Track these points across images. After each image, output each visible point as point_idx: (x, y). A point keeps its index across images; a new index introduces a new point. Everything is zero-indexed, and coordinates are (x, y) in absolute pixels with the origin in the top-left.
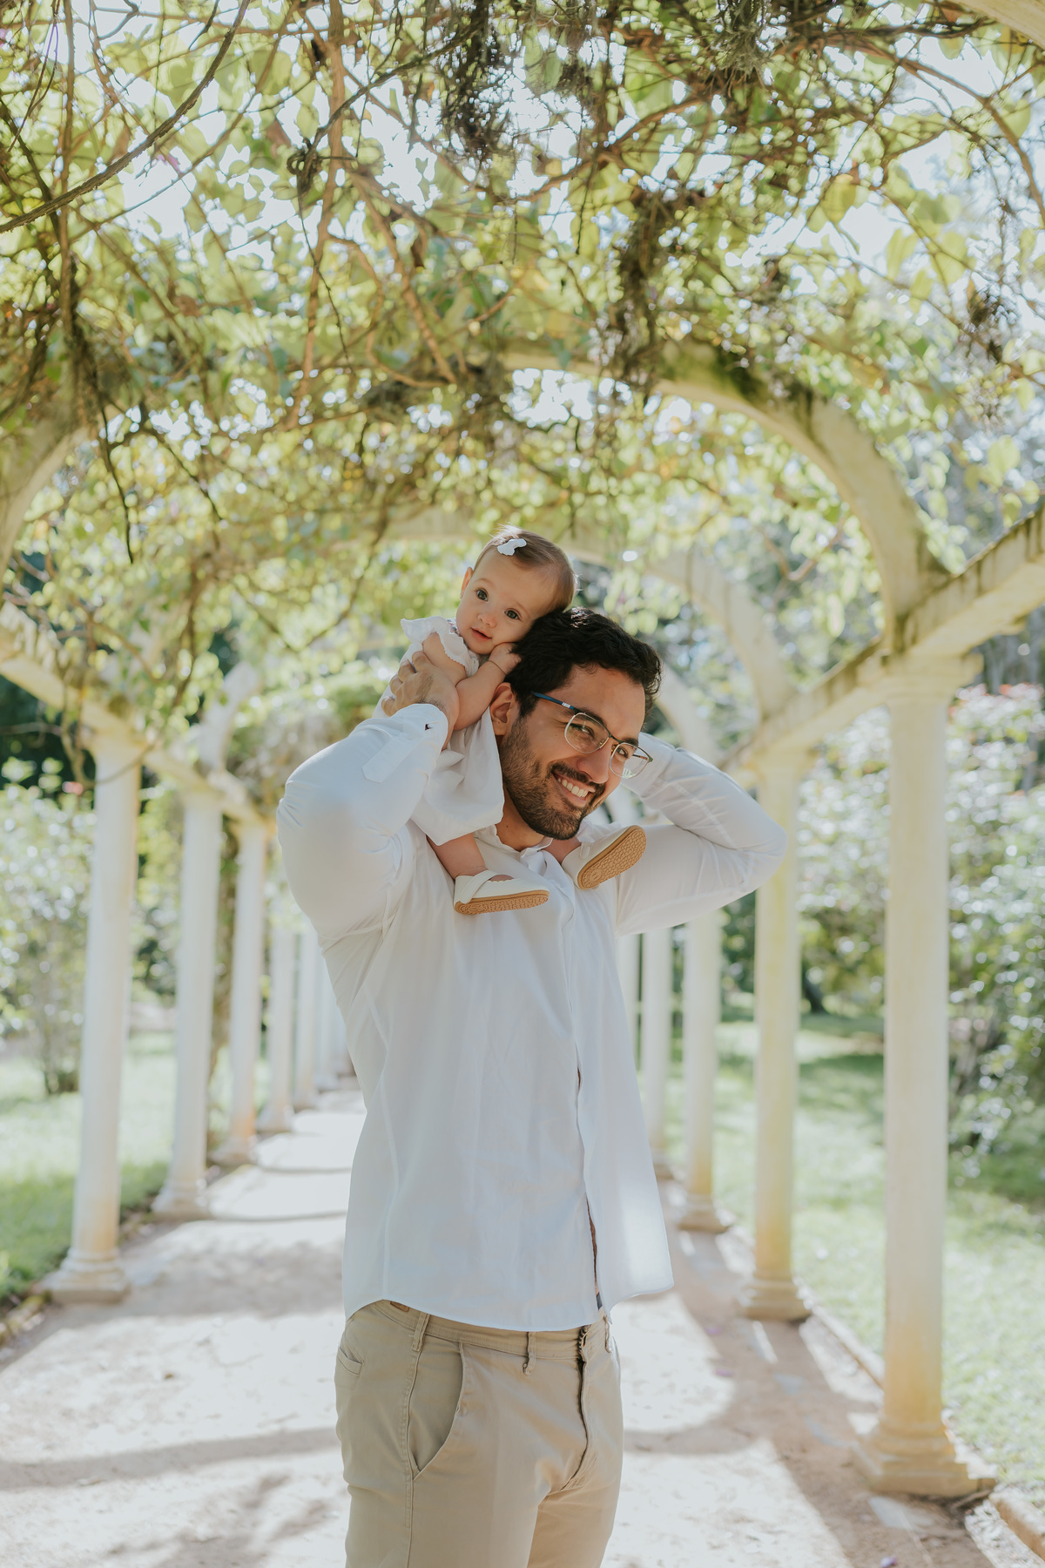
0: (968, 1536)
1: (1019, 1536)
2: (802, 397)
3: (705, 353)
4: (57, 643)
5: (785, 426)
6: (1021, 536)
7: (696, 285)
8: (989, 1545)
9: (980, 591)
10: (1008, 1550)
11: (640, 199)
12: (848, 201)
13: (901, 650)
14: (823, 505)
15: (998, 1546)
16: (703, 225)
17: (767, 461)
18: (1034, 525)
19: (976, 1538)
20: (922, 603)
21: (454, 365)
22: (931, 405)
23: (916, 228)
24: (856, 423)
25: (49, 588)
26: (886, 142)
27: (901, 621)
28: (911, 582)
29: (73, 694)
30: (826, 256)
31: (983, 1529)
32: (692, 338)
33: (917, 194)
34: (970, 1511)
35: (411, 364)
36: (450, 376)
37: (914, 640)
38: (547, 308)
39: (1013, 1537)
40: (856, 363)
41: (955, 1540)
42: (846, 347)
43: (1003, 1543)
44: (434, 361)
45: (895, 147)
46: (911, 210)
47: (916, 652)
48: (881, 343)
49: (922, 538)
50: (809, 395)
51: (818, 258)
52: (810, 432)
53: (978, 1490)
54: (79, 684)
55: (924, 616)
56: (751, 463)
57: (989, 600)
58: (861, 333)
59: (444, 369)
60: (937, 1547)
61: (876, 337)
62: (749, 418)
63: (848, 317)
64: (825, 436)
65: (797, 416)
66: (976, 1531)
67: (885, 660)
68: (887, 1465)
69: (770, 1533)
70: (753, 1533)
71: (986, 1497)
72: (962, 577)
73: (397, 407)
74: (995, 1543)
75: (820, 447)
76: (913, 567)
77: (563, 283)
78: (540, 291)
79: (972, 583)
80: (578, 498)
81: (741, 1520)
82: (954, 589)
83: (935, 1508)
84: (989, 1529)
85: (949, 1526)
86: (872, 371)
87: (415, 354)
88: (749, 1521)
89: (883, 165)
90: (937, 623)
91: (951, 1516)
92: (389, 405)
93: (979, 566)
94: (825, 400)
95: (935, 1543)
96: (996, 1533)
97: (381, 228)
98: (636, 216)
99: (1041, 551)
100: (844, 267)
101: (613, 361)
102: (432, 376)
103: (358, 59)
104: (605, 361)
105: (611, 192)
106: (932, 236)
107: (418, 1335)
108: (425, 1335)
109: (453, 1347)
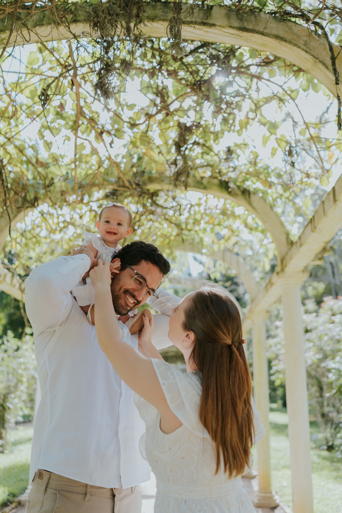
2: (247, 194)
3: (216, 181)
4: (20, 281)
5: (241, 200)
6: (310, 225)
7: (206, 157)
9: (301, 245)
11: (179, 125)
12: (247, 123)
13: (283, 270)
14: (260, 228)
16: (202, 135)
17: (241, 217)
18: (313, 220)
20: (287, 254)
21: (130, 183)
22: (285, 191)
23: (270, 132)
24: (265, 200)
25: (17, 263)
26: (256, 105)
27: (282, 260)
28: (285, 248)
30: (245, 145)
32: (212, 177)
33: (268, 121)
35: (116, 182)
36: (130, 186)
37: (286, 266)
38: (155, 162)
40: (261, 180)
42: (257, 175)
44: (123, 182)
45: (258, 106)
46: (267, 126)
47: (287, 270)
48: (268, 173)
49: (288, 234)
50: (249, 192)
51: (243, 146)
52: (250, 203)
55: (288, 257)
56: (238, 218)
57: (304, 248)
58: (262, 170)
59: (127, 184)
61: (266, 171)
62: (232, 201)
63: (255, 164)
64: (255, 204)
65: (246, 199)
67: (278, 273)
72: (296, 242)
75: (254, 208)
76: (286, 243)
77: (159, 153)
78: (153, 157)
79: (299, 243)
82: (294, 246)
86: (265, 182)
87: (117, 179)
89: (255, 112)
90: (291, 258)
93: (300, 237)
94: (254, 194)
97: (99, 137)
98: (178, 130)
99: (315, 228)
100: (251, 148)
101: (174, 174)
102: (124, 186)
103: (85, 84)
104: (172, 175)
105: (171, 124)
106: (275, 134)
107: (44, 488)
108: (46, 488)
109: (55, 491)
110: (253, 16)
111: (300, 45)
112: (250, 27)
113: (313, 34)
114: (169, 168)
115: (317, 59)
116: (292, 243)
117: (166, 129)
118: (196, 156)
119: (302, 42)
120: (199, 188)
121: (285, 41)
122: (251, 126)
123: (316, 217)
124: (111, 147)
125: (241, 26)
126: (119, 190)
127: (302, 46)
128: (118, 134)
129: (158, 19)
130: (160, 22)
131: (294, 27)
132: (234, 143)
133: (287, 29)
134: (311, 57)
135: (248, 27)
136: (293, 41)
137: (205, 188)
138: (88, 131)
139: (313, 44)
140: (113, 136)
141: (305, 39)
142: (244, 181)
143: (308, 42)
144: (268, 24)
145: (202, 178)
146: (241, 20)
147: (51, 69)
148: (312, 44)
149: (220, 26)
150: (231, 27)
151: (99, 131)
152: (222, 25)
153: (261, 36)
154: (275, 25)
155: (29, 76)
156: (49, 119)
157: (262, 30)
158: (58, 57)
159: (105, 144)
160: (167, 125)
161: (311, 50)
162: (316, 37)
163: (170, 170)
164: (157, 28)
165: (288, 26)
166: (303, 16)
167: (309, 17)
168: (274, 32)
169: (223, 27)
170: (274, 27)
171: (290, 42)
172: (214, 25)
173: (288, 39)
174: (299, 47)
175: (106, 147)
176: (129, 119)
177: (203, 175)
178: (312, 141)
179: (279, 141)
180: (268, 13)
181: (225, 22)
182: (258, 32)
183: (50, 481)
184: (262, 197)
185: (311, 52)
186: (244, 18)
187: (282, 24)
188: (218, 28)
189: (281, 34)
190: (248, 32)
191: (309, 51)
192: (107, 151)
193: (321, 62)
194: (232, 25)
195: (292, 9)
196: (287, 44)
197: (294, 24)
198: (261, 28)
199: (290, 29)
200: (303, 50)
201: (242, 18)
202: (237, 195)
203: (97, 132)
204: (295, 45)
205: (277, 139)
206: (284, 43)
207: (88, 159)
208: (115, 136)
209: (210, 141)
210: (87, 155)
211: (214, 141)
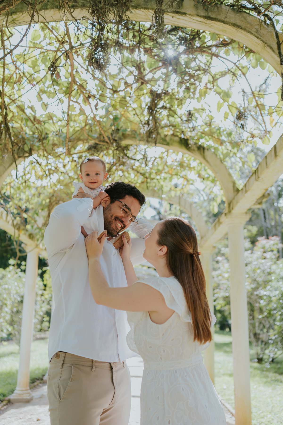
2: (202, 149)
3: (176, 139)
4: (13, 218)
5: (197, 155)
6: (254, 175)
7: (171, 119)
9: (246, 191)
11: (152, 92)
12: (206, 93)
13: (230, 212)
14: (211, 178)
16: (170, 100)
17: (196, 168)
18: (257, 171)
20: (234, 199)
21: (109, 138)
22: (233, 148)
23: (223, 100)
24: (216, 155)
25: (11, 203)
26: (213, 78)
27: (229, 204)
28: (231, 194)
29: (17, 231)
30: (203, 109)
32: (173, 135)
33: (222, 91)
35: (97, 138)
36: (108, 141)
37: (233, 209)
38: (131, 122)
40: (214, 139)
42: (211, 134)
44: (104, 137)
45: (215, 79)
46: (221, 95)
47: (233, 211)
48: (220, 133)
49: (234, 183)
50: (204, 149)
51: (201, 110)
52: (204, 158)
54: (19, 229)
55: (234, 202)
56: (193, 169)
57: (249, 193)
58: (215, 130)
59: (107, 139)
61: (218, 131)
62: (189, 155)
63: (210, 125)
64: (208, 158)
65: (201, 154)
67: (226, 214)
72: (242, 189)
73: (95, 150)
75: (207, 161)
76: (232, 191)
77: (134, 115)
78: (129, 117)
79: (244, 190)
80: (149, 180)
82: (240, 193)
86: (218, 140)
87: (99, 135)
89: (213, 83)
90: (237, 202)
92: (93, 149)
93: (245, 185)
94: (208, 149)
97: (87, 101)
98: (151, 96)
99: (259, 177)
100: (208, 112)
101: (147, 132)
102: (104, 141)
103: (78, 57)
104: (145, 132)
105: (145, 91)
106: (228, 102)
107: (61, 364)
108: (63, 363)
109: (70, 365)
110: (216, 7)
111: (253, 32)
112: (214, 16)
113: (263, 23)
114: (142, 127)
115: (266, 43)
116: (238, 191)
117: (140, 95)
118: (163, 118)
119: (255, 30)
120: (163, 144)
121: (241, 28)
122: (208, 95)
123: (259, 169)
124: (96, 109)
125: (207, 15)
126: (100, 144)
127: (254, 33)
128: (102, 99)
129: (140, 7)
130: (142, 10)
131: (248, 17)
132: (193, 108)
133: (242, 19)
134: (261, 42)
135: (212, 16)
136: (247, 29)
137: (168, 144)
138: (78, 95)
139: (263, 31)
140: (98, 100)
141: (257, 27)
142: (198, 139)
143: (259, 30)
144: (228, 14)
145: (166, 136)
146: (206, 10)
147: (50, 44)
148: (261, 31)
149: (189, 15)
150: (198, 15)
151: (87, 96)
152: (191, 14)
153: (222, 24)
154: (233, 16)
155: (32, 49)
156: (46, 85)
157: (223, 19)
158: (56, 34)
159: (90, 106)
160: (142, 92)
161: (261, 36)
162: (265, 26)
163: (144, 129)
164: (139, 14)
165: (243, 17)
166: (256, 9)
167: (260, 10)
168: (232, 21)
169: (192, 15)
170: (233, 17)
171: (245, 30)
172: (185, 14)
173: (243, 27)
174: (252, 34)
175: (91, 109)
176: (112, 86)
177: (166, 133)
178: (258, 108)
179: (230, 107)
180: (228, 5)
181: (193, 11)
182: (220, 21)
183: (65, 359)
184: (214, 153)
185: (261, 38)
186: (209, 9)
187: (239, 14)
188: (188, 16)
189: (238, 22)
190: (212, 20)
191: (259, 37)
192: (92, 112)
193: (269, 46)
194: (200, 14)
195: (247, 3)
196: (243, 31)
197: (248, 15)
198: (222, 17)
199: (245, 19)
200: (255, 36)
201: (208, 9)
202: (194, 150)
203: (85, 96)
204: (249, 32)
205: (229, 106)
206: (240, 30)
207: (77, 118)
208: (100, 100)
209: (175, 106)
210: (76, 115)
211: (178, 106)
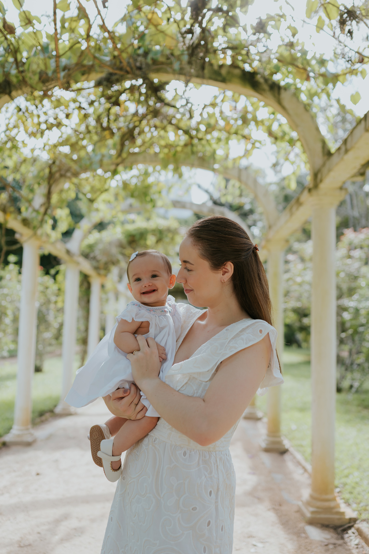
0: (345, 543)
1: (366, 543)
2: (276, 89)
3: (237, 72)
5: (269, 97)
8: (353, 547)
10: (361, 549)
13: (316, 185)
15: (357, 548)
19: (349, 544)
20: (324, 165)
27: (316, 174)
28: (319, 159)
30: (281, 16)
31: (351, 540)
32: (232, 66)
34: (346, 532)
36: (129, 69)
37: (321, 181)
38: (163, 33)
39: (364, 544)
40: (297, 70)
41: (340, 545)
42: (291, 62)
43: (359, 546)
44: (121, 62)
47: (322, 186)
49: (325, 142)
50: (279, 88)
51: (278, 18)
52: (279, 102)
53: (349, 523)
55: (325, 170)
57: (350, 155)
58: (299, 55)
59: (126, 66)
60: (332, 549)
64: (286, 103)
65: (274, 96)
66: (348, 541)
67: (309, 190)
68: (313, 513)
69: (262, 542)
70: (254, 543)
71: (352, 526)
74: (356, 546)
75: (283, 107)
76: (321, 154)
81: (251, 536)
83: (332, 530)
84: (354, 540)
85: (337, 539)
87: (111, 58)
88: (254, 537)
90: (330, 170)
91: (338, 534)
93: (345, 142)
94: (285, 89)
95: (331, 547)
96: (356, 542)
101: (188, 48)
102: (121, 69)
104: (185, 48)
114: (181, 39)
116: (329, 154)
118: (216, 31)
120: (216, 80)
124: (105, 7)
126: (115, 74)
132: (267, 14)
137: (224, 80)
142: (272, 74)
145: (221, 66)
159: (95, 3)
163: (184, 42)
175: (97, 7)
177: (221, 63)
179: (328, 7)
184: (295, 93)
192: (99, 13)
202: (264, 90)
207: (74, 25)
209: (236, 7)
210: (72, 19)
211: (242, 6)
